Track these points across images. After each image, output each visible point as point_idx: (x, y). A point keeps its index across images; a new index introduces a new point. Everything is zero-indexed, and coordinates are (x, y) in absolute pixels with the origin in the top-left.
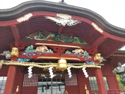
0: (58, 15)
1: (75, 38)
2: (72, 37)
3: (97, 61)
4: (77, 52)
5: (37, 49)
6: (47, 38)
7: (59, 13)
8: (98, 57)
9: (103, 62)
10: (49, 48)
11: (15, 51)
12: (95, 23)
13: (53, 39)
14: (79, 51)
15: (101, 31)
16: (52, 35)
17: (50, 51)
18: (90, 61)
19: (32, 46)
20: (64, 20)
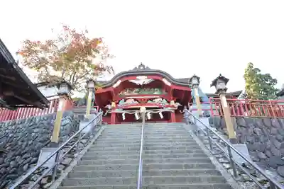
0: (137, 77)
1: (156, 89)
2: (153, 89)
3: (173, 106)
4: (156, 101)
5: (128, 102)
8: (172, 102)
9: (179, 107)
10: (135, 100)
11: (113, 104)
12: (167, 79)
13: (138, 92)
14: (158, 100)
15: (169, 84)
16: (137, 90)
17: (136, 102)
18: (167, 107)
19: (123, 100)
20: (142, 80)
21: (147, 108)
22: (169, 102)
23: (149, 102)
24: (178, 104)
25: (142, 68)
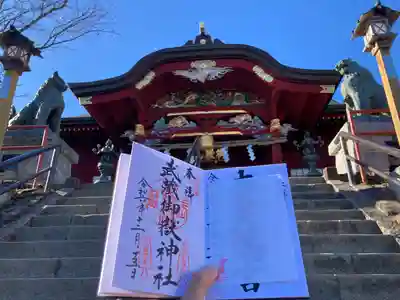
0: (193, 65)
1: (237, 94)
2: (230, 94)
3: (277, 132)
6: (187, 101)
7: (194, 61)
10: (189, 118)
15: (268, 78)
19: (162, 119)
21: (217, 139)
22: (267, 123)
23: (222, 123)
24: (287, 128)
25: (203, 41)
